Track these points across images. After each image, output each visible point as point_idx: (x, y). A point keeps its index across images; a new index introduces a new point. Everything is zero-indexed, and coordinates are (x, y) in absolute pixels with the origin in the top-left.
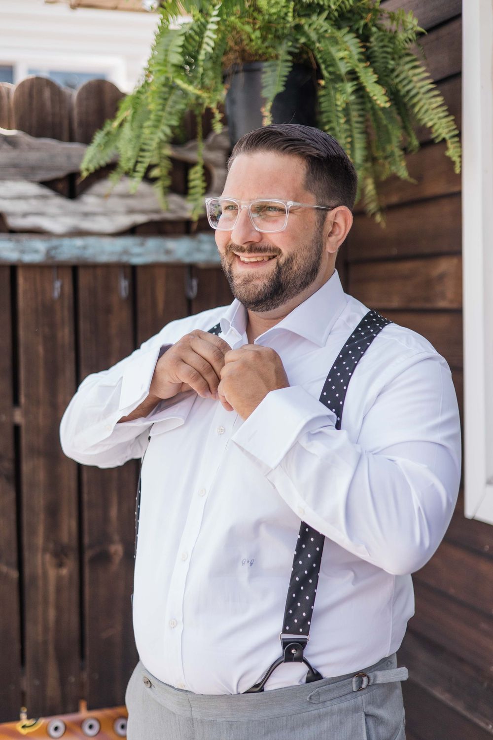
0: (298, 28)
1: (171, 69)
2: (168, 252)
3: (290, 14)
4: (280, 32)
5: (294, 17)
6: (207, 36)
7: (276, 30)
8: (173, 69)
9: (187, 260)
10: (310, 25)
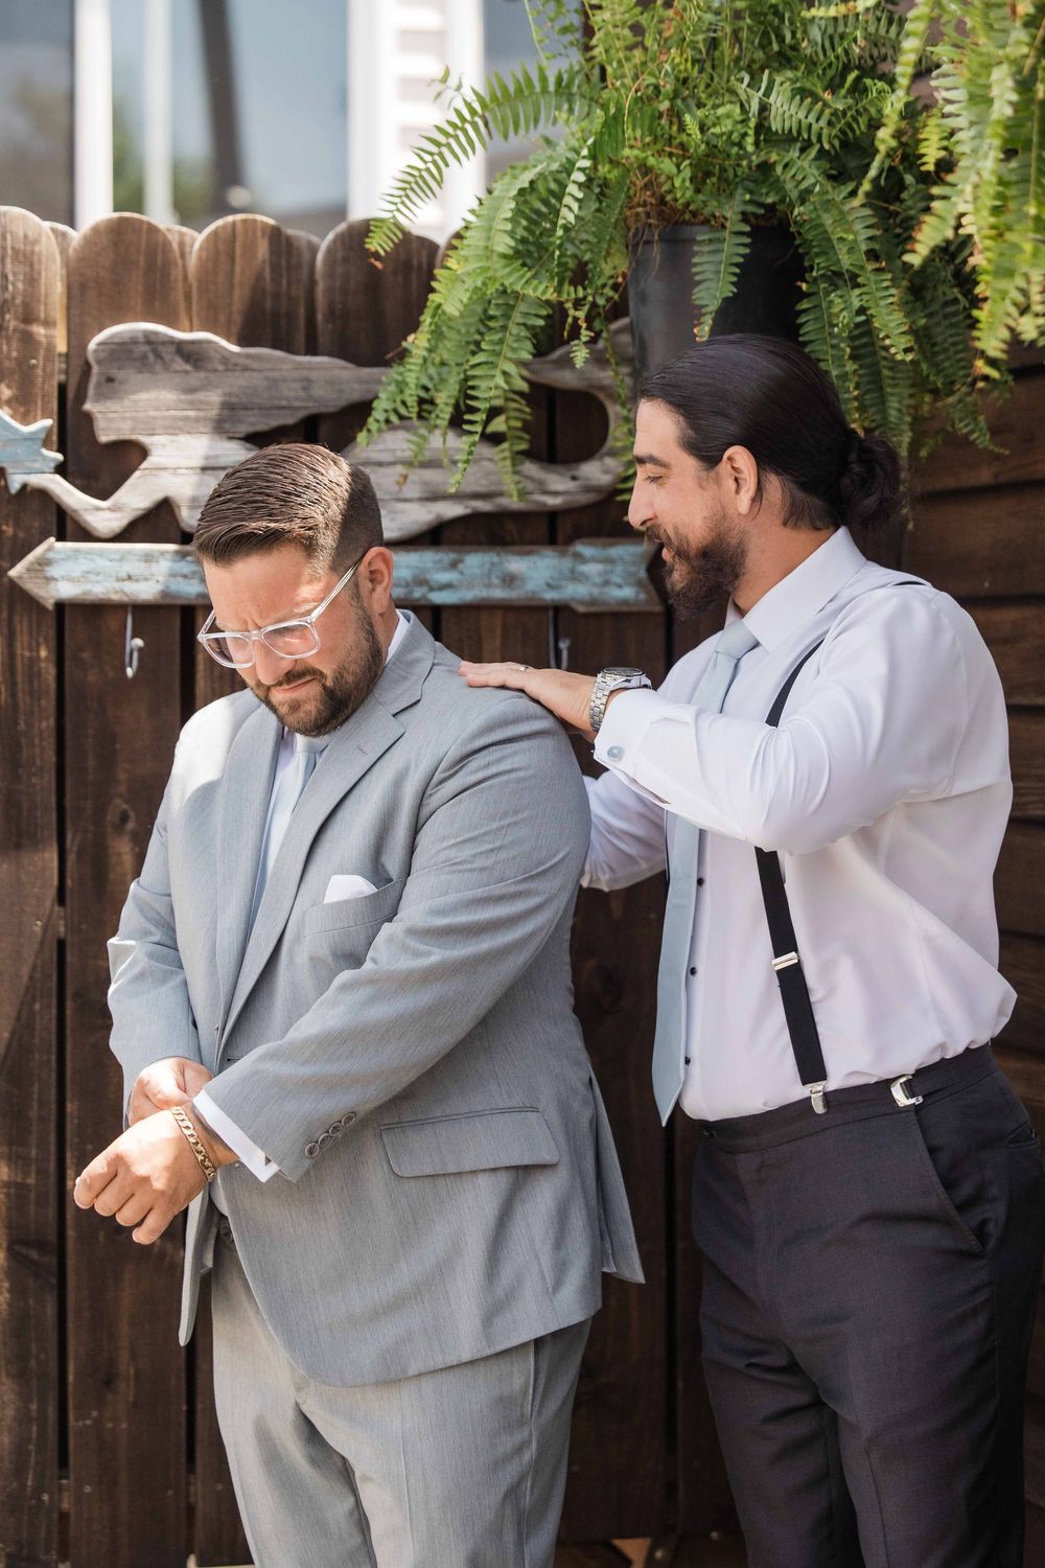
0: (766, 168)
1: (499, 264)
2: (509, 580)
3: (750, 140)
4: (731, 173)
5: (757, 144)
6: (569, 194)
7: (723, 170)
8: (503, 262)
9: (550, 596)
10: (786, 166)
